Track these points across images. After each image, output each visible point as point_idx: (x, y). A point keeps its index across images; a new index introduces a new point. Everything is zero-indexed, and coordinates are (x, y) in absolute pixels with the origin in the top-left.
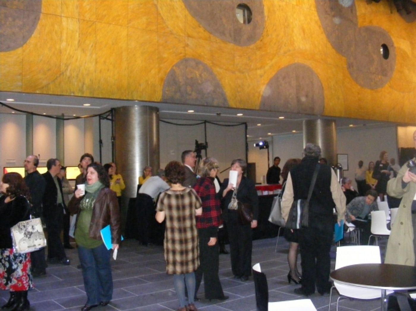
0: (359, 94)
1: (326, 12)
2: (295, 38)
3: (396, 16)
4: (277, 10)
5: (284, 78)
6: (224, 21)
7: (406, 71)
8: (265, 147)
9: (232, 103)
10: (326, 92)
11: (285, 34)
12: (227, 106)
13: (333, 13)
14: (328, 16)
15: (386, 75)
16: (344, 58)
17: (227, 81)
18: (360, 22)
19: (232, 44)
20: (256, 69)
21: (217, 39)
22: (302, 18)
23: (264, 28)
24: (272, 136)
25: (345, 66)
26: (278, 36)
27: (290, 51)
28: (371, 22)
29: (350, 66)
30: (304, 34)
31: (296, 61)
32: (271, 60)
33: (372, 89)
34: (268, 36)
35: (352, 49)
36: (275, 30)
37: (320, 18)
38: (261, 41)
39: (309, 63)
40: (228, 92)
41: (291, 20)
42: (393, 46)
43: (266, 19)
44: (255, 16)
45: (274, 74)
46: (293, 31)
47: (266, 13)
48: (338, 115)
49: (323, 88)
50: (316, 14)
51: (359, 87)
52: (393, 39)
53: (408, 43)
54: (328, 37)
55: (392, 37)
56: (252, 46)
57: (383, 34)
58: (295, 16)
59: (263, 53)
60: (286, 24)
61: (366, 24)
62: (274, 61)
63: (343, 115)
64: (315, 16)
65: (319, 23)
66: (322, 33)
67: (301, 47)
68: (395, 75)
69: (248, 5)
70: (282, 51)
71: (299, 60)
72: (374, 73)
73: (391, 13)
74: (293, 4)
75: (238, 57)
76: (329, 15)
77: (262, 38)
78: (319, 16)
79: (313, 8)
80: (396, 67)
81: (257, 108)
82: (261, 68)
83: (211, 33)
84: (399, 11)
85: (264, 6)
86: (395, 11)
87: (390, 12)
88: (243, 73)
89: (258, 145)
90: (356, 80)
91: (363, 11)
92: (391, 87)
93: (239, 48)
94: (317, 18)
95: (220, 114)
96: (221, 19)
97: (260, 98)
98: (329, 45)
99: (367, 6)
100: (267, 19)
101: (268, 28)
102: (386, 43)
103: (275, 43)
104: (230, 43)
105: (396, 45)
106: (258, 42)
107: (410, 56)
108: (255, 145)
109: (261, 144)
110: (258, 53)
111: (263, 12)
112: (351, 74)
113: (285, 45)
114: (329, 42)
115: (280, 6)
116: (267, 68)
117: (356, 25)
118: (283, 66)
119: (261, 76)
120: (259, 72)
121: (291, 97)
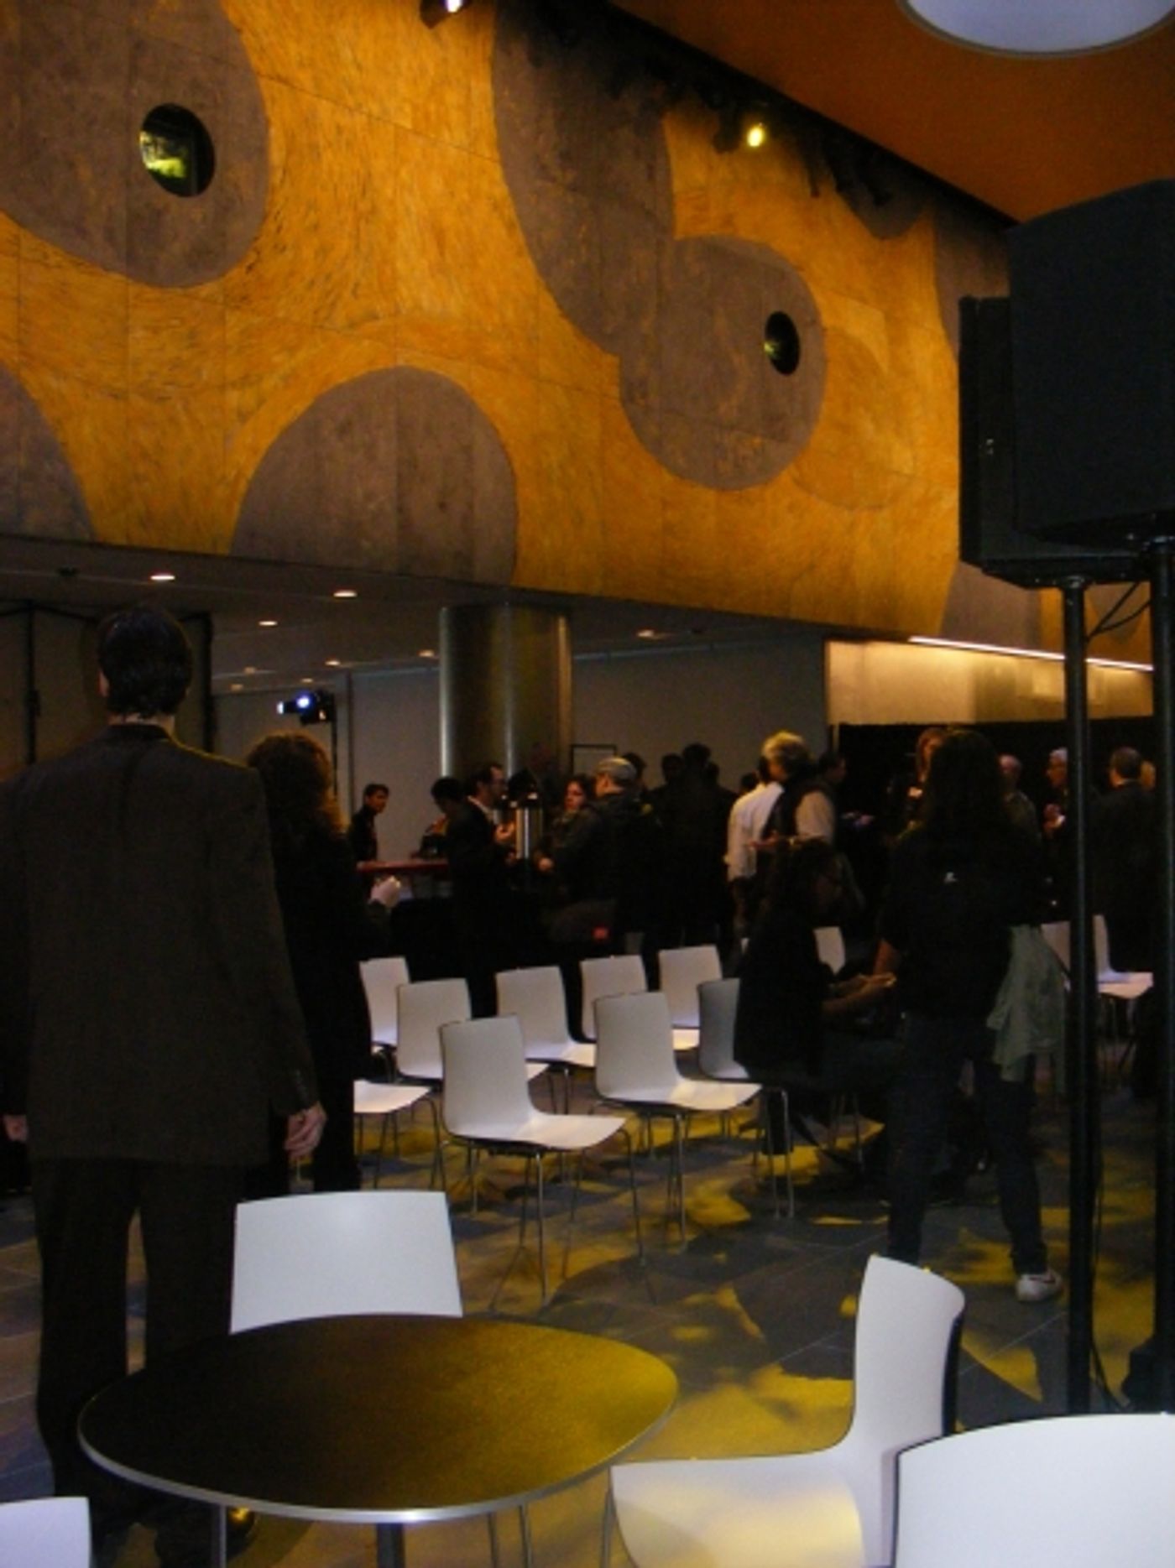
0: (665, 504)
1: (543, 167)
2: (400, 265)
3: (834, 209)
4: (330, 145)
5: (344, 430)
6: (85, 173)
7: (867, 427)
8: (322, 715)
9: (113, 527)
10: (528, 494)
11: (357, 247)
12: (87, 537)
13: (570, 176)
14: (549, 185)
15: (781, 436)
16: (610, 360)
17: (87, 430)
18: (686, 221)
19: (116, 277)
20: (222, 388)
21: (50, 250)
22: (436, 184)
23: (264, 218)
24: (349, 674)
25: (615, 392)
26: (323, 251)
27: (375, 317)
28: (728, 221)
29: (632, 392)
30: (442, 254)
31: (401, 362)
32: (292, 350)
33: (723, 489)
34: (284, 248)
35: (646, 325)
36: (316, 227)
37: (515, 193)
38: (250, 268)
39: (457, 372)
40: (92, 479)
41: (389, 192)
42: (815, 321)
43: (277, 177)
44: (231, 167)
45: (300, 408)
46: (392, 237)
47: (276, 156)
48: (573, 587)
49: (513, 473)
50: (497, 173)
51: (668, 478)
52: (820, 299)
53: (877, 316)
54: (545, 268)
55: (813, 288)
56: (208, 289)
57: (780, 274)
58: (404, 174)
59: (256, 320)
60: (364, 206)
61: (709, 228)
62: (301, 355)
63: (596, 588)
64: (493, 182)
65: (510, 212)
66: (520, 254)
67: (425, 304)
68: (822, 437)
69: (200, 115)
70: (340, 318)
71: (416, 357)
72: (732, 428)
73: (815, 193)
74: (397, 126)
75: (140, 333)
76: (553, 180)
77: (252, 257)
78: (509, 179)
79: (487, 151)
80: (825, 407)
81: (223, 550)
82: (245, 381)
83: (21, 224)
84: (842, 187)
85: (267, 123)
86: (828, 188)
87: (808, 190)
88: (162, 399)
89: (291, 707)
90: (656, 447)
91: (700, 176)
92: (800, 483)
93: (151, 293)
94: (501, 191)
95: (74, 572)
96: (71, 165)
97: (237, 507)
98: (548, 304)
99: (715, 157)
100: (282, 181)
101: (282, 215)
102: (786, 311)
103: (312, 283)
104: (106, 270)
105: (827, 320)
106: (236, 274)
107: (884, 366)
108: (281, 708)
109: (304, 702)
110: (232, 319)
111: (262, 151)
112: (635, 424)
113: (354, 293)
114: (549, 289)
115: (339, 130)
116: (269, 383)
117: (666, 228)
118: (343, 380)
119: (243, 416)
120: (233, 398)
121: (372, 506)
